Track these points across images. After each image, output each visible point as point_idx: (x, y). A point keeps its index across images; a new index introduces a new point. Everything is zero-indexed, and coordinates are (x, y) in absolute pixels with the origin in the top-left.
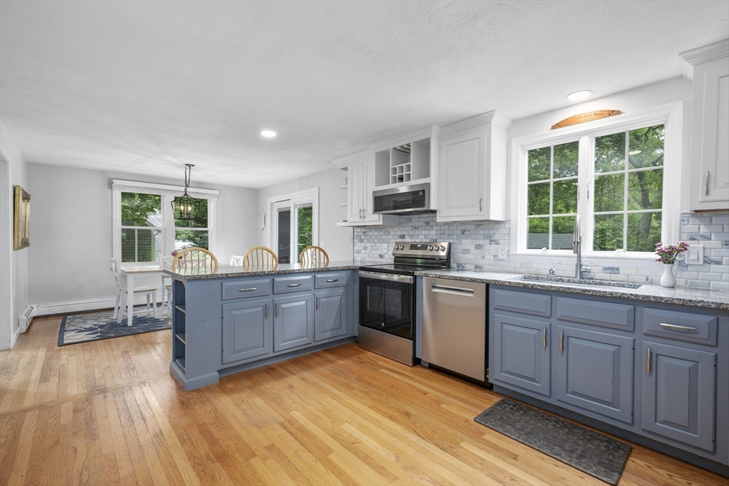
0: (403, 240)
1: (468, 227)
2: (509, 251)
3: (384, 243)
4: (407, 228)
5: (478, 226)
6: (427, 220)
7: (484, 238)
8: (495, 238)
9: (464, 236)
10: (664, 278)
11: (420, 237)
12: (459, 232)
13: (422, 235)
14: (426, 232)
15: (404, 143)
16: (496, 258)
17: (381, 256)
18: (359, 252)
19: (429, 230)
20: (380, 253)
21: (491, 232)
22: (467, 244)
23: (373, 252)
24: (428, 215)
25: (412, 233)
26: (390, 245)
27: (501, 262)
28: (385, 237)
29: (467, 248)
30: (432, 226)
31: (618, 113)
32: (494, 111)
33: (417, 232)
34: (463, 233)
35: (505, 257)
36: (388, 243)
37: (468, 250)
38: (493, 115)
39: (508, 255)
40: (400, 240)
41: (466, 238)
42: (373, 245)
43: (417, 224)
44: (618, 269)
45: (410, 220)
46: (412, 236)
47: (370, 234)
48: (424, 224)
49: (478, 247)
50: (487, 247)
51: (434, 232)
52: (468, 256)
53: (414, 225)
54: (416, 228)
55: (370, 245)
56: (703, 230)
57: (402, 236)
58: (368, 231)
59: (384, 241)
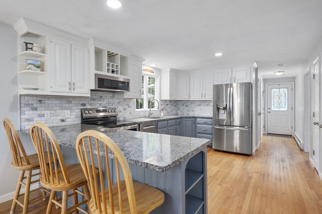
0: (85, 107)
1: (121, 100)
2: (134, 111)
3: (66, 110)
4: (87, 100)
5: (125, 100)
6: (101, 95)
7: (126, 106)
8: (130, 105)
9: (119, 104)
10: (162, 114)
11: (97, 105)
12: (117, 103)
13: (98, 104)
14: (100, 102)
17: (63, 121)
19: (102, 101)
20: (62, 118)
21: (129, 103)
22: (120, 108)
23: (53, 118)
25: (91, 102)
26: (72, 111)
27: (132, 115)
28: (67, 105)
29: (121, 110)
30: (104, 99)
31: (153, 73)
33: (94, 102)
34: (119, 103)
35: (133, 113)
36: (70, 109)
37: (121, 111)
39: (134, 112)
40: (82, 107)
41: (120, 105)
42: (52, 112)
43: (95, 97)
46: (91, 105)
47: (46, 102)
48: (99, 98)
49: (125, 109)
50: (127, 109)
51: (105, 102)
52: (121, 114)
53: (92, 98)
54: (94, 100)
55: (49, 112)
56: (162, 103)
57: (83, 105)
58: (45, 99)
59: (65, 108)
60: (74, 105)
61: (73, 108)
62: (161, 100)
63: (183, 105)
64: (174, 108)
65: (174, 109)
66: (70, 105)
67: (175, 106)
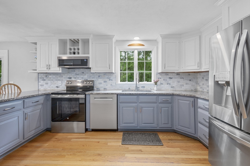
0: (71, 80)
1: (101, 75)
2: (116, 83)
3: (59, 81)
4: (72, 75)
5: (105, 74)
6: (83, 71)
7: (107, 79)
8: (111, 78)
9: (99, 78)
10: (155, 88)
12: (98, 76)
13: (80, 77)
14: (83, 76)
15: (76, 38)
16: (112, 85)
17: (57, 87)
18: (42, 85)
19: (84, 75)
20: (57, 85)
21: (110, 76)
22: (100, 81)
23: (52, 85)
24: (83, 69)
25: (76, 76)
26: (62, 82)
27: (113, 87)
28: (60, 78)
29: (101, 82)
30: (85, 74)
31: (144, 45)
32: (114, 35)
33: (78, 76)
35: (114, 85)
36: (62, 81)
37: (101, 83)
38: (114, 37)
39: (116, 84)
40: (69, 80)
41: (100, 79)
42: (52, 82)
43: (78, 73)
44: (145, 87)
45: (74, 71)
46: (75, 78)
47: (50, 76)
48: (82, 73)
49: (105, 82)
50: (108, 82)
51: (86, 76)
52: (101, 85)
53: (76, 73)
54: (77, 75)
55: (50, 82)
56: (160, 77)
57: (70, 78)
58: (49, 75)
59: (59, 80)
60: (64, 78)
61: (63, 80)
62: (159, 73)
63: (203, 78)
64: (188, 82)
65: (186, 84)
66: (62, 78)
67: (190, 80)
